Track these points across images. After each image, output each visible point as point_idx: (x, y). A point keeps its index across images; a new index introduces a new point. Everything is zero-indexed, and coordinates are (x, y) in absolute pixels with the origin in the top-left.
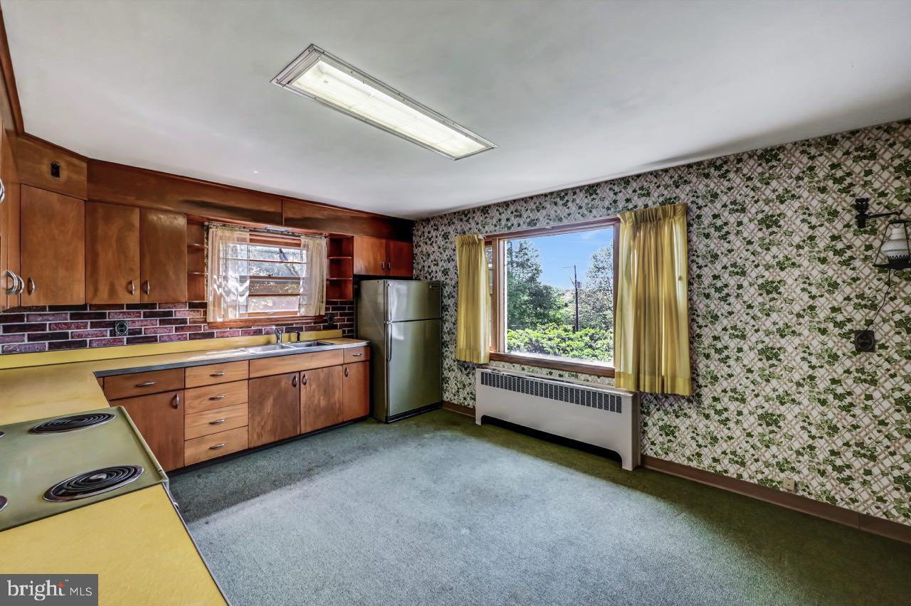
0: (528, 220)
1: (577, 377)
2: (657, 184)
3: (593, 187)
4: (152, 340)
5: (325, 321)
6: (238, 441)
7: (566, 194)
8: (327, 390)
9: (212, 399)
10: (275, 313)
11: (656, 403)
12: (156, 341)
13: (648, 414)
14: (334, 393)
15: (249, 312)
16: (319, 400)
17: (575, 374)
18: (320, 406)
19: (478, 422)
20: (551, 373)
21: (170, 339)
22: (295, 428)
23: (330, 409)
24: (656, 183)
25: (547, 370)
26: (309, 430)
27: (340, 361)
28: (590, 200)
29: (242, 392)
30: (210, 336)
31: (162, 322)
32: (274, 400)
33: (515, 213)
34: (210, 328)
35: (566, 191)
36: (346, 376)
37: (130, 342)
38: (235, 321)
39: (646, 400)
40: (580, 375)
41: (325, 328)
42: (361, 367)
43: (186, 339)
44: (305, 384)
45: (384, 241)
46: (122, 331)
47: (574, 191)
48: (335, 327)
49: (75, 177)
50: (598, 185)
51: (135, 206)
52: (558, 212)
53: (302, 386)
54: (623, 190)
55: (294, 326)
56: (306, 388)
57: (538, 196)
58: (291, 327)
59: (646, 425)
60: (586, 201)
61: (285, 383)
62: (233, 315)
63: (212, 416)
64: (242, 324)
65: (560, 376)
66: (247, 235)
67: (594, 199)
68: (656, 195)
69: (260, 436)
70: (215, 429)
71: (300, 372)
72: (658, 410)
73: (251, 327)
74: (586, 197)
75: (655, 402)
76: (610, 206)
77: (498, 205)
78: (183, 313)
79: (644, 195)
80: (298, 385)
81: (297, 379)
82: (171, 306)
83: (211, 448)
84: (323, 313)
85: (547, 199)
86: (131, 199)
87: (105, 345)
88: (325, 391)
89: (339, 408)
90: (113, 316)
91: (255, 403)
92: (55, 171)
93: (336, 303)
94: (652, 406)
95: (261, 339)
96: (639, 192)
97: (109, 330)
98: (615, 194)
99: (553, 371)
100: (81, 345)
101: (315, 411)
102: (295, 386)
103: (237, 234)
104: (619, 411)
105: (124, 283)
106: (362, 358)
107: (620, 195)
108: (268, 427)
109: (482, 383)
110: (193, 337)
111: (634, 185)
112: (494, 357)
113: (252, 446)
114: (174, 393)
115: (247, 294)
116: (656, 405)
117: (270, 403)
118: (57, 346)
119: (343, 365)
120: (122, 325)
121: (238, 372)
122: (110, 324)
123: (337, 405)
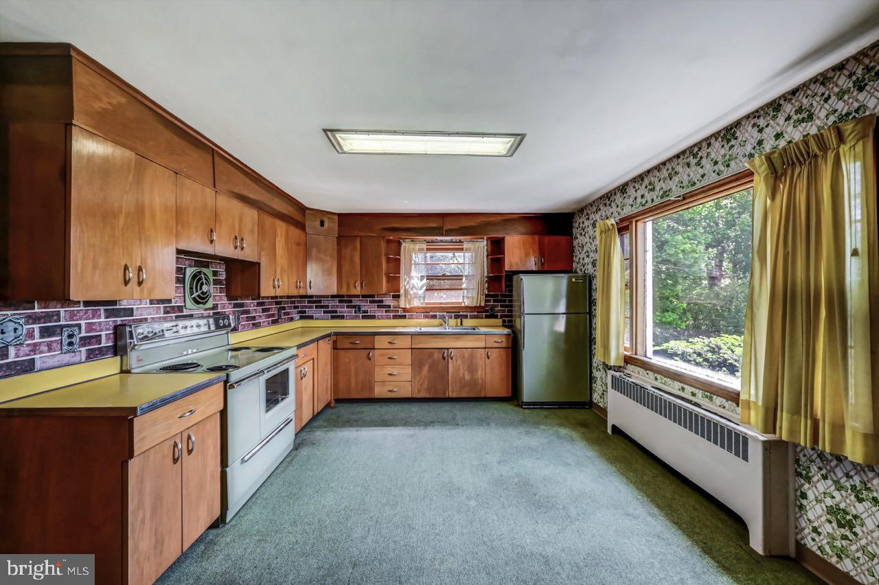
0: (661, 192)
1: (711, 399)
2: (826, 96)
3: (731, 129)
4: (373, 317)
5: (487, 311)
6: (406, 392)
7: (700, 149)
8: (472, 368)
9: (390, 358)
10: (447, 303)
11: (821, 465)
12: (375, 318)
13: (808, 479)
14: (477, 371)
15: (426, 301)
16: (464, 374)
17: (709, 394)
18: (464, 379)
19: (609, 431)
20: (683, 389)
21: (382, 318)
22: (445, 392)
23: (473, 383)
24: (823, 94)
25: (679, 383)
26: (455, 395)
27: (482, 344)
28: (728, 148)
29: (407, 357)
30: (404, 317)
31: (378, 307)
32: (429, 367)
33: (649, 187)
35: (698, 145)
36: (488, 358)
37: (364, 317)
38: (419, 308)
39: (805, 456)
40: (715, 397)
41: (487, 317)
42: (503, 352)
43: (390, 318)
44: (452, 359)
45: (537, 237)
46: (359, 311)
47: (708, 141)
48: (496, 317)
49: (332, 225)
50: (737, 124)
51: (357, 236)
52: (691, 176)
53: (450, 360)
54: (771, 122)
55: (461, 313)
56: (453, 363)
57: (670, 160)
58: (458, 313)
59: (804, 496)
60: (722, 152)
61: (437, 355)
62: (416, 303)
63: (389, 370)
64: (423, 311)
65: (693, 394)
66: (424, 246)
67: (732, 146)
68: (823, 114)
69: (419, 391)
70: (391, 378)
71: (448, 349)
72: (825, 477)
73: (429, 312)
74: (723, 146)
75: (818, 460)
76: (752, 151)
77: (634, 180)
78: (389, 301)
79: (803, 120)
80: (446, 359)
81: (445, 355)
82: (383, 296)
83: (389, 391)
84: (483, 304)
85: (680, 160)
86: (356, 233)
87: (352, 319)
88: (469, 367)
89: (482, 385)
90: (356, 302)
91: (417, 365)
92: (322, 224)
93: (497, 296)
94: (814, 469)
95: (436, 321)
96: (795, 117)
97: (354, 309)
98: (761, 131)
99: (685, 386)
100: (342, 317)
101: (461, 382)
102: (444, 359)
103: (418, 246)
104: (745, 458)
105: (353, 282)
106: (504, 345)
107: (767, 130)
108: (425, 385)
109: (612, 388)
110: (395, 317)
111: (788, 108)
112: (628, 360)
113: (414, 396)
114: (369, 350)
115: (425, 288)
116: (820, 469)
117: (426, 368)
118: (333, 318)
119: (485, 348)
120: (359, 308)
121: (405, 342)
122: (354, 307)
123: (480, 382)
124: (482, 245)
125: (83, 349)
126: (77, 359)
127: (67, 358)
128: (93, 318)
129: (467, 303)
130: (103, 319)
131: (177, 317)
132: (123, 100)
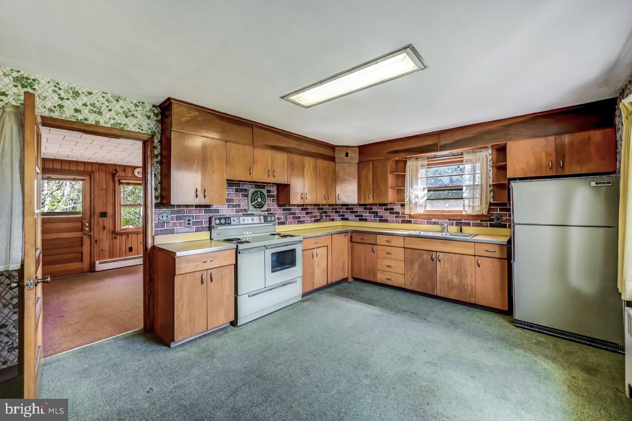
4: (386, 221)
5: (494, 220)
6: (399, 281)
8: (460, 272)
9: (387, 253)
12: (388, 222)
14: (466, 276)
15: (427, 209)
16: (452, 277)
18: (453, 282)
19: (627, 392)
21: (393, 222)
22: (433, 290)
23: (462, 288)
26: (443, 295)
27: (472, 252)
29: (399, 254)
30: (410, 222)
31: (390, 213)
32: (419, 265)
34: (410, 218)
36: (479, 266)
37: (380, 221)
38: (422, 215)
41: (492, 226)
42: (497, 263)
43: (399, 222)
44: (440, 261)
46: (377, 216)
49: (353, 155)
51: (370, 161)
53: (438, 261)
55: (463, 221)
56: (441, 264)
58: (460, 221)
61: (426, 256)
62: (420, 211)
63: (387, 262)
64: (427, 217)
66: (426, 162)
69: (411, 284)
70: (388, 269)
71: (436, 252)
73: (429, 218)
78: (398, 208)
80: (435, 261)
81: (433, 257)
82: (393, 205)
83: (387, 279)
84: (486, 213)
86: (370, 158)
87: (372, 222)
88: (457, 272)
89: (472, 291)
90: (375, 209)
91: (409, 263)
92: (347, 155)
97: (373, 215)
100: (366, 220)
101: (449, 284)
102: (433, 261)
103: (420, 163)
105: (368, 195)
106: (497, 255)
108: (416, 280)
110: (403, 222)
113: (406, 287)
114: (373, 246)
115: (426, 198)
117: (416, 266)
118: (360, 220)
119: (475, 256)
120: (377, 213)
121: (399, 242)
122: (374, 213)
123: (470, 288)
124: (487, 155)
125: (194, 227)
126: (192, 230)
127: (187, 229)
128: (199, 213)
129: (469, 211)
130: (203, 214)
131: (243, 215)
132: (197, 113)
